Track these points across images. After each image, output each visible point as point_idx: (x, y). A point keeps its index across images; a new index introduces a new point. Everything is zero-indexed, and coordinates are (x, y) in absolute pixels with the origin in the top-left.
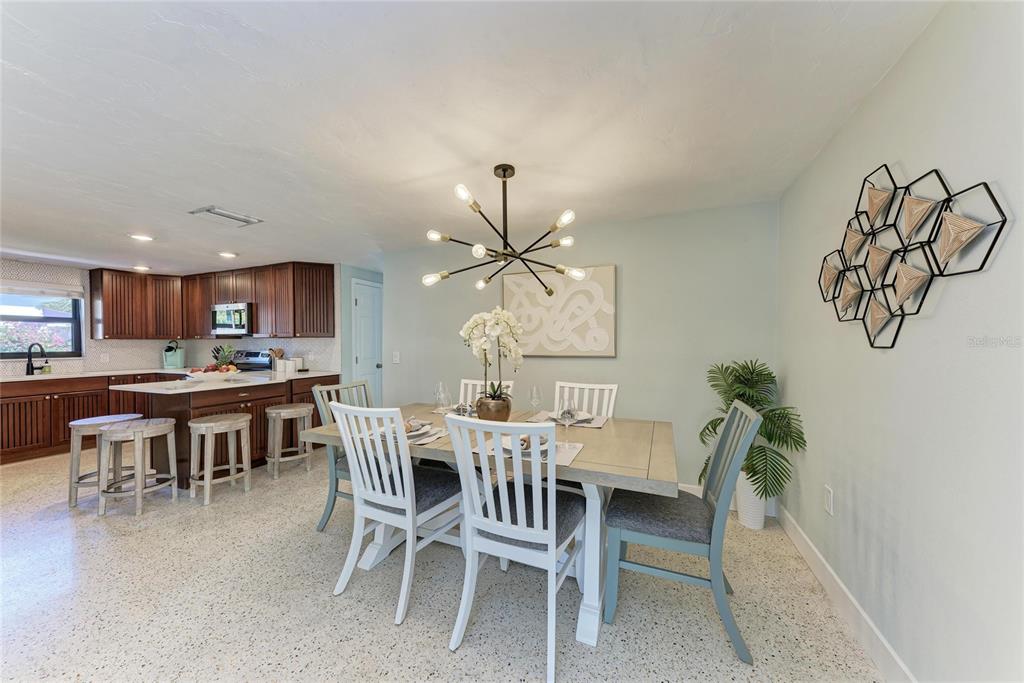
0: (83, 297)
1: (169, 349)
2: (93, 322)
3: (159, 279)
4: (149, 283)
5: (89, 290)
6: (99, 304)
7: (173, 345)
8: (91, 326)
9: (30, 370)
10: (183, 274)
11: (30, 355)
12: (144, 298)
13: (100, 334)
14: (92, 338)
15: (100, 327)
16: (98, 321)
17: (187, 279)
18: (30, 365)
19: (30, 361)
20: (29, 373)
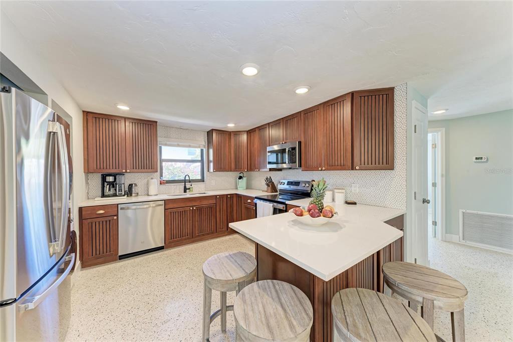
0: (205, 147)
1: (240, 178)
2: (209, 162)
3: (237, 133)
4: (232, 137)
5: (207, 143)
6: (211, 151)
7: (241, 175)
8: (208, 164)
9: (185, 190)
10: (247, 130)
11: (185, 181)
12: (230, 146)
13: (211, 170)
14: (208, 171)
15: (212, 165)
16: (211, 161)
17: (250, 132)
18: (185, 187)
19: (185, 184)
20: (185, 191)
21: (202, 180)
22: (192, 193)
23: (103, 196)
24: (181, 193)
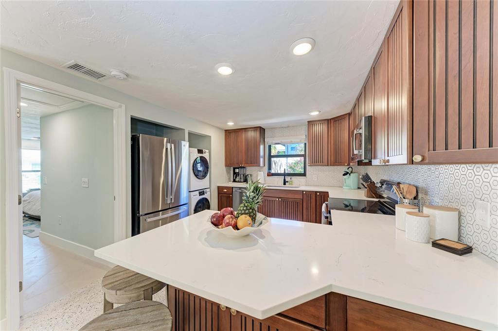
1: (346, 174)
3: (337, 120)
4: (332, 125)
7: (349, 170)
11: (284, 175)
17: (351, 114)
18: (285, 180)
19: (285, 178)
20: (285, 184)
21: (304, 175)
22: (291, 186)
23: (234, 181)
24: (280, 185)
